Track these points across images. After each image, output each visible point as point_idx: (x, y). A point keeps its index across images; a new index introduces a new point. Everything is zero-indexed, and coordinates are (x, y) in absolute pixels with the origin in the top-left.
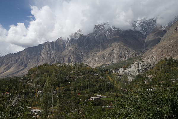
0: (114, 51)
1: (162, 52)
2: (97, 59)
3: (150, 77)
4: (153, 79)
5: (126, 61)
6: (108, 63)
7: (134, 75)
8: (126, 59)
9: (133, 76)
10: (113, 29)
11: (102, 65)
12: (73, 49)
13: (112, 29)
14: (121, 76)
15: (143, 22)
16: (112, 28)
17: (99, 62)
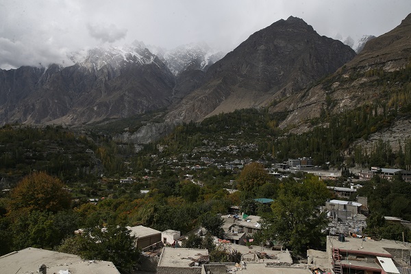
0: (126, 98)
1: (194, 106)
2: (95, 108)
3: (161, 148)
4: (163, 152)
5: (143, 115)
6: (115, 117)
7: (144, 143)
8: (144, 112)
9: (142, 145)
10: (127, 59)
11: (104, 120)
12: (52, 89)
13: (125, 59)
14: (125, 144)
15: (174, 55)
16: (125, 57)
17: (98, 114)
